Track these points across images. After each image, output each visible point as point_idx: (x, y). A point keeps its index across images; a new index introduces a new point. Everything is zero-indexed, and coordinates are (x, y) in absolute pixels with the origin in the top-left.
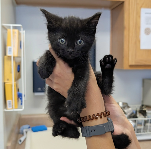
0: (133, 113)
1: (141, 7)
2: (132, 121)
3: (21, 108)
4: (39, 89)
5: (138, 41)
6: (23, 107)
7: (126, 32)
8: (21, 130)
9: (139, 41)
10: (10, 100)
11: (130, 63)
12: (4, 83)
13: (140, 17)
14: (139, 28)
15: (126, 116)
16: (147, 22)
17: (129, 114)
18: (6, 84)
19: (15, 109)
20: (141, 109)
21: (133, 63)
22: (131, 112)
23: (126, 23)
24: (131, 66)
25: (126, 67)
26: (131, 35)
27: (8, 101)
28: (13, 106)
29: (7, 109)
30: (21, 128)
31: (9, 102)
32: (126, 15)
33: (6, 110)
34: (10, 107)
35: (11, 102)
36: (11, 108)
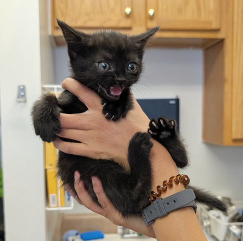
0: (238, 214)
2: (237, 226)
3: (70, 206)
6: (72, 205)
7: (227, 88)
8: (64, 237)
10: (55, 195)
11: (234, 136)
12: (46, 170)
15: (228, 218)
17: (231, 215)
18: (48, 171)
19: (61, 207)
21: (239, 136)
22: (236, 212)
23: (227, 73)
24: (235, 141)
25: (227, 141)
26: (235, 91)
27: (51, 196)
28: (58, 202)
29: (49, 207)
30: (65, 234)
31: (53, 197)
32: (227, 61)
33: (49, 209)
34: (53, 203)
35: (56, 198)
36: (55, 205)
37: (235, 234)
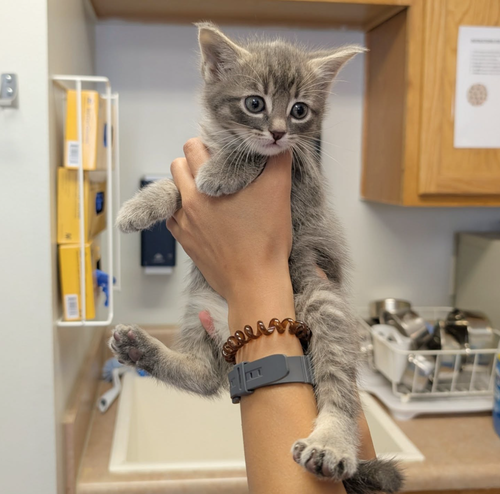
0: (426, 333)
1: (460, 22)
2: (424, 356)
3: (106, 319)
4: (159, 257)
5: (447, 125)
6: (111, 315)
7: (412, 98)
9: (452, 125)
10: (75, 296)
11: (423, 190)
13: (455, 51)
14: (453, 84)
15: (408, 341)
16: (477, 68)
17: (414, 335)
18: (62, 248)
19: (87, 320)
20: (450, 322)
21: (433, 189)
22: (423, 329)
23: (412, 70)
24: (425, 197)
25: (410, 198)
26: (426, 105)
27: (66, 297)
28: (80, 311)
29: (64, 320)
31: (70, 299)
32: (413, 48)
33: (61, 323)
34: (72, 313)
35: (77, 301)
36: (76, 317)
37: (421, 372)
